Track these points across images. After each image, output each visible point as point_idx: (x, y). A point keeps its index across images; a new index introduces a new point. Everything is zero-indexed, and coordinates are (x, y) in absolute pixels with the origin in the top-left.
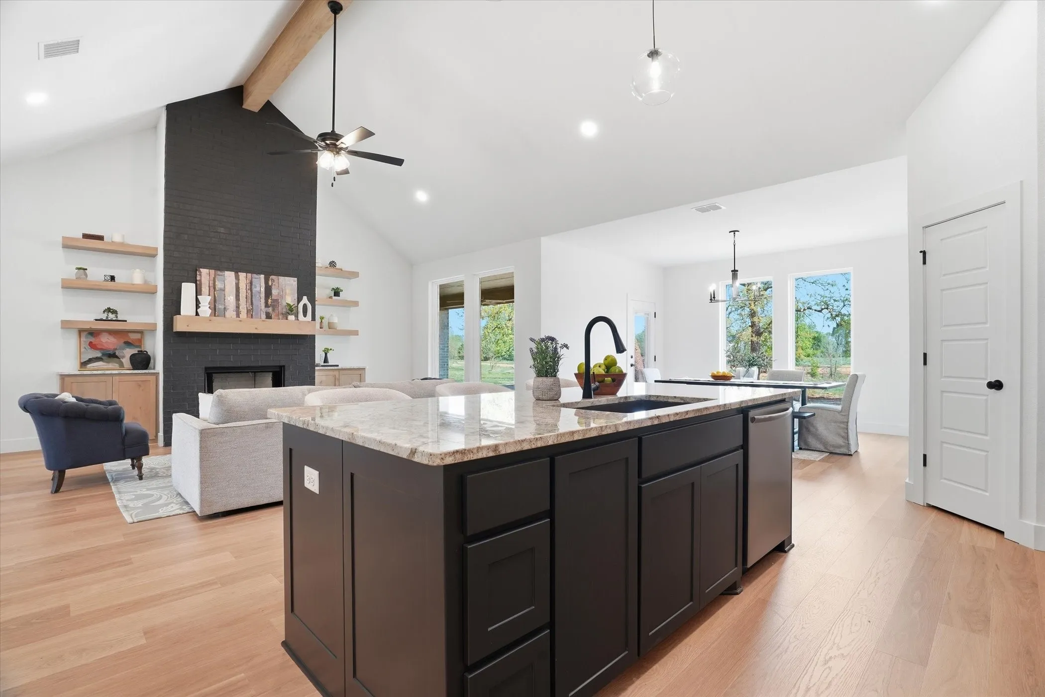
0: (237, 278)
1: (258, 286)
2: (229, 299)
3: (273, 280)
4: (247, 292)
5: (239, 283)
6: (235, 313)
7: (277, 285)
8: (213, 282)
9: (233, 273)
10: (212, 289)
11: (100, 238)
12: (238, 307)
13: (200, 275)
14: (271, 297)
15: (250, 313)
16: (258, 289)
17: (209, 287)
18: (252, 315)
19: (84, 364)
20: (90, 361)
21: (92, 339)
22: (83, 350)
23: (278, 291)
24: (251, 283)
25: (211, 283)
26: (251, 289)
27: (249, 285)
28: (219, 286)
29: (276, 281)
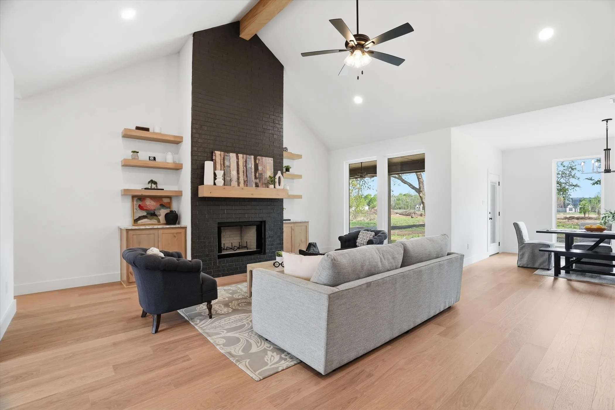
0: (238, 158)
1: (250, 164)
2: (233, 173)
3: (259, 160)
4: (243, 168)
5: (238, 162)
6: (237, 183)
7: (261, 163)
8: (223, 161)
9: (235, 154)
11: (147, 130)
12: (238, 179)
13: (215, 156)
14: (258, 172)
15: (246, 183)
16: (250, 166)
17: (221, 164)
18: (247, 184)
19: (136, 221)
20: (140, 218)
21: (140, 203)
22: (135, 210)
23: (262, 167)
24: (246, 161)
25: (221, 161)
26: (246, 166)
27: (244, 163)
28: (227, 163)
29: (261, 160)
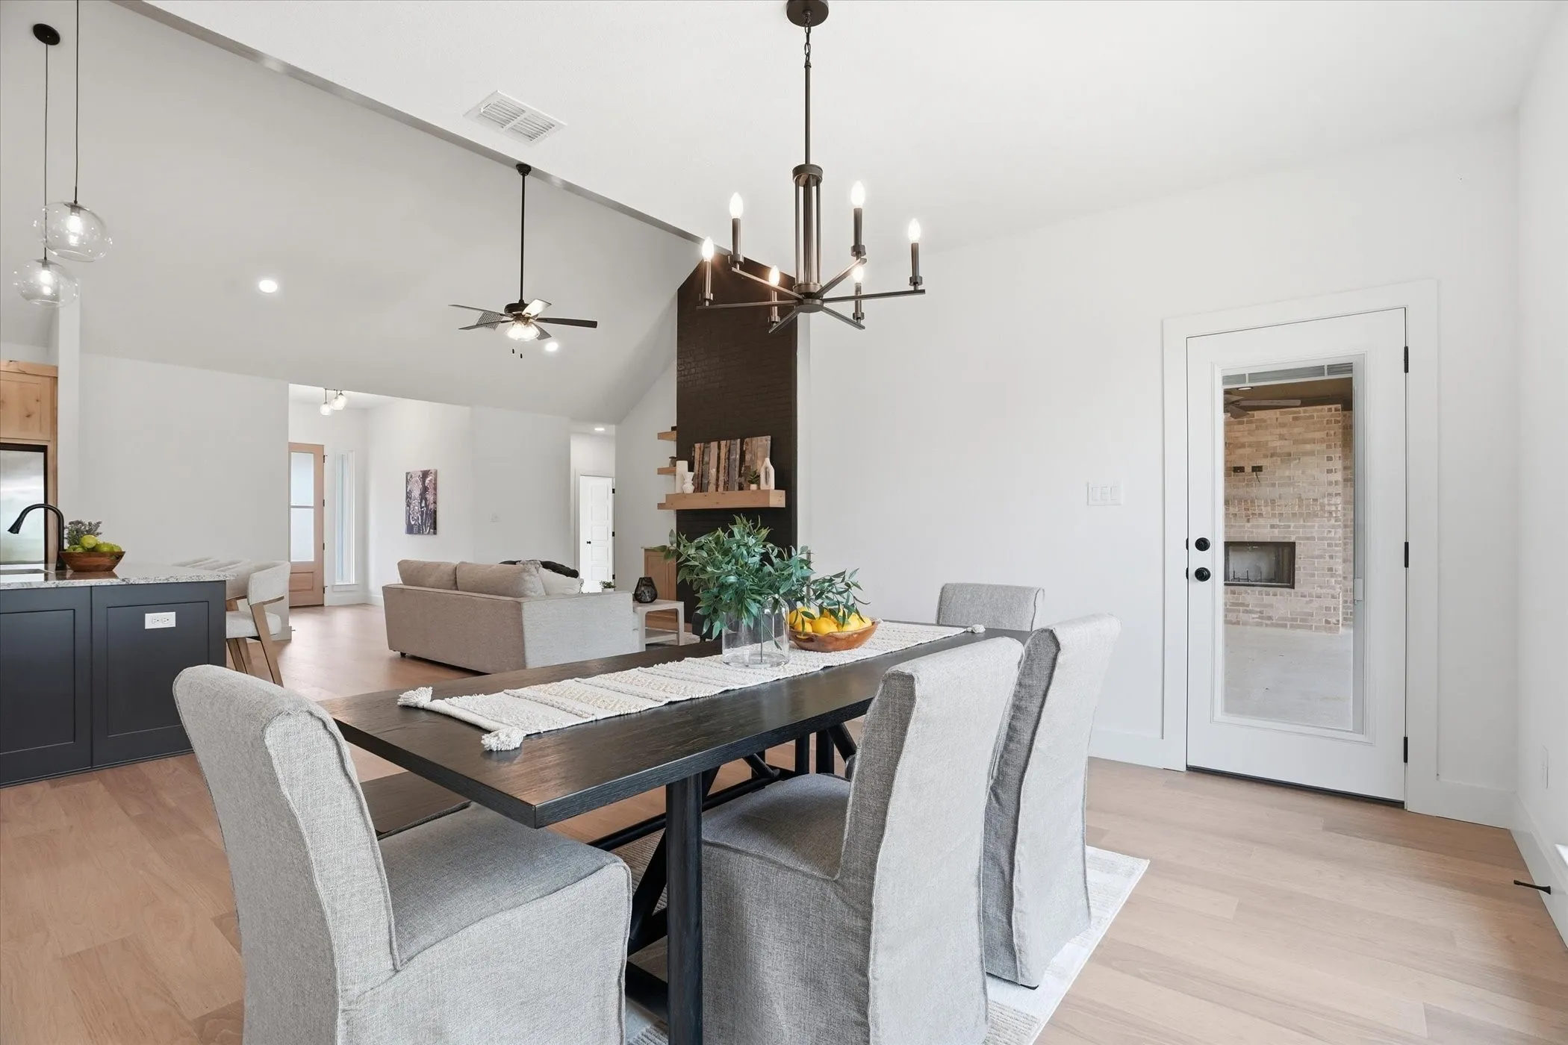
0: (719, 448)
1: (734, 452)
2: (712, 472)
3: (747, 444)
4: (725, 462)
5: (720, 453)
6: (715, 487)
7: (751, 448)
8: (702, 456)
9: (717, 443)
10: (701, 464)
12: (717, 480)
13: (695, 451)
14: (744, 465)
15: (726, 486)
16: (733, 457)
17: (700, 461)
23: (750, 456)
24: (729, 451)
26: (729, 459)
27: (727, 454)
28: (706, 459)
29: (750, 444)
